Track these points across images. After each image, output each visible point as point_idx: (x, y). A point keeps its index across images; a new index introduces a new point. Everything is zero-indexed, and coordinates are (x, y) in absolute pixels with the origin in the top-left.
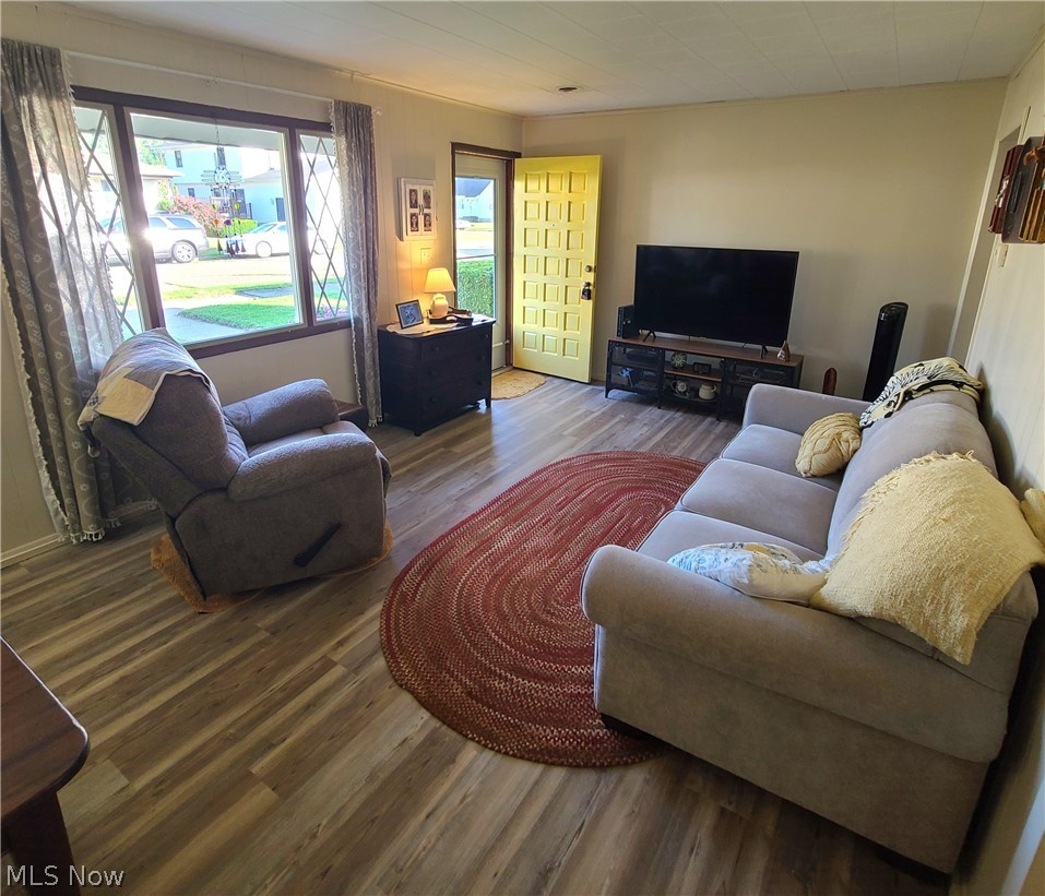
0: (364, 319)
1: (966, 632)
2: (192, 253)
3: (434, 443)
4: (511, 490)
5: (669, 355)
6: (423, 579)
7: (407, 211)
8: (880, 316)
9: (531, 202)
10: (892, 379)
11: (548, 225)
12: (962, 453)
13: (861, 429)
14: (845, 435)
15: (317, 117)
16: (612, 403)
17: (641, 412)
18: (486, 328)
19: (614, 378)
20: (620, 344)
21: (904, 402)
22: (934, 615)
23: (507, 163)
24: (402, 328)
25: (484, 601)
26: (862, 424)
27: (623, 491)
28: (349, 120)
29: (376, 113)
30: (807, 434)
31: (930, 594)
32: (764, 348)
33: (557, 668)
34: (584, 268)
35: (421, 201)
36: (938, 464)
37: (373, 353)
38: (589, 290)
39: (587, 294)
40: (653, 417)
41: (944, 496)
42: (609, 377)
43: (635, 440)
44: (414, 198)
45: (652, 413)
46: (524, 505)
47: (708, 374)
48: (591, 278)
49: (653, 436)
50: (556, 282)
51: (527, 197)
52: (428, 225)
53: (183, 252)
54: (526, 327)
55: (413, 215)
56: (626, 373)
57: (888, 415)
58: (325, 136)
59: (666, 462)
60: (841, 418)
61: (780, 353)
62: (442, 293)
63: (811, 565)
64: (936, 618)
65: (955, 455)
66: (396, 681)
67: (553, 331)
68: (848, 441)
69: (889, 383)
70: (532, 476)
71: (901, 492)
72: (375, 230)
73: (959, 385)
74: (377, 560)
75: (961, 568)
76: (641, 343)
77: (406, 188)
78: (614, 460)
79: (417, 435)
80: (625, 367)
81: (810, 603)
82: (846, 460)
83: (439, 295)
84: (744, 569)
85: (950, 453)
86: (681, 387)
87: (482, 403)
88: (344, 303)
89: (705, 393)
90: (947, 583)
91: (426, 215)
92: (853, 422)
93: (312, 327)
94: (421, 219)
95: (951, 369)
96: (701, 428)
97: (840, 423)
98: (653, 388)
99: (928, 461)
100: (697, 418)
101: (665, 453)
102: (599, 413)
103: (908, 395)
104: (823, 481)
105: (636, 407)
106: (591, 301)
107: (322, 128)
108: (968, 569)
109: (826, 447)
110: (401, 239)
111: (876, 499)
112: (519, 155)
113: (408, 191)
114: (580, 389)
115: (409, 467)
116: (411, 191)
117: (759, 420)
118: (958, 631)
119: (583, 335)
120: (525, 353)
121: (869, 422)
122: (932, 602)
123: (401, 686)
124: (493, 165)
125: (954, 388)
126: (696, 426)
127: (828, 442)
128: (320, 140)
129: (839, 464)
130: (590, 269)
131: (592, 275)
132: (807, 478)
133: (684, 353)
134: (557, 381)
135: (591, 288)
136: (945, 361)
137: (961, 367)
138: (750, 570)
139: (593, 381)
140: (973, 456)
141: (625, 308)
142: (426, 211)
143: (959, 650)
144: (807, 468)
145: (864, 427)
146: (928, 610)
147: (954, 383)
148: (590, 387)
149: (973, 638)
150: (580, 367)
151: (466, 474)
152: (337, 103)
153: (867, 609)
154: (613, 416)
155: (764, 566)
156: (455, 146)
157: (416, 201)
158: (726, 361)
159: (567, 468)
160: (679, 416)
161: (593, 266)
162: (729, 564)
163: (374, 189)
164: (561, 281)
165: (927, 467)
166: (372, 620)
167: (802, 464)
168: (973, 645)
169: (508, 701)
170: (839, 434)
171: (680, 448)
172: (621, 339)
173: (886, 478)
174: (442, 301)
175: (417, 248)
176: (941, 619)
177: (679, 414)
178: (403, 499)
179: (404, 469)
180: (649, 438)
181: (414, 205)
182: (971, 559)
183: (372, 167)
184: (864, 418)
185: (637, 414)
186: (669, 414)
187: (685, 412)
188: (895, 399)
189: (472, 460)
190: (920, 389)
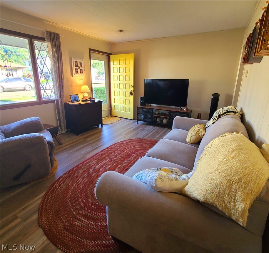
0: (59, 99)
1: (243, 211)
2: (31, 88)
3: (82, 137)
4: (102, 151)
5: (154, 110)
6: (63, 182)
7: (74, 68)
8: (212, 97)
9: (115, 68)
10: (215, 113)
11: (120, 74)
12: (237, 132)
13: (206, 128)
14: (201, 130)
15: (40, 35)
16: (139, 125)
17: (146, 127)
18: (100, 103)
19: (139, 118)
20: (141, 108)
21: (218, 118)
22: (229, 202)
23: (108, 56)
24: (72, 103)
25: (82, 190)
26: (206, 127)
27: (137, 150)
28: (51, 37)
29: (61, 36)
30: (190, 131)
31: (227, 192)
32: (181, 108)
33: (101, 215)
34: (130, 86)
35: (79, 65)
36: (229, 136)
37: (62, 110)
38: (132, 93)
39: (131, 94)
40: (150, 129)
41: (232, 148)
42: (138, 117)
43: (143, 135)
44: (76, 64)
45: (150, 127)
46: (104, 156)
47: (165, 116)
48: (132, 89)
49: (149, 134)
50: (123, 90)
51: (114, 66)
52: (81, 72)
53: (28, 88)
54: (115, 104)
55: (76, 69)
56: (143, 116)
57: (214, 123)
58: (43, 42)
59: (151, 141)
60: (200, 125)
61: (185, 109)
62: (86, 92)
63: (184, 176)
64: (230, 203)
65: (235, 133)
66: (39, 224)
67: (123, 105)
68: (201, 132)
69: (214, 114)
70: (110, 147)
71: (215, 147)
72: (62, 72)
73: (235, 113)
74: (49, 176)
75: (240, 180)
76: (146, 107)
77: (74, 61)
78: (136, 141)
79: (77, 135)
80: (142, 114)
81: (181, 193)
82: (201, 138)
83: (85, 93)
84: (154, 180)
85: (233, 133)
86: (158, 120)
87: (100, 125)
88: (53, 95)
89: (165, 121)
90: (234, 187)
91: (81, 69)
92: (203, 126)
93: (40, 101)
94: (79, 70)
95: (232, 109)
96: (163, 131)
97: (199, 127)
98: (150, 120)
99: (225, 135)
100: (162, 129)
101: (152, 139)
102: (134, 128)
103: (219, 116)
104: (195, 145)
105: (145, 126)
106: (133, 96)
107: (42, 39)
108: (243, 180)
109: (195, 134)
110: (72, 76)
111: (207, 150)
112: (112, 54)
113: (74, 62)
114: (130, 121)
115: (71, 145)
116: (75, 62)
117: (177, 127)
118: (240, 210)
119: (130, 106)
120: (115, 112)
121: (208, 126)
122: (228, 196)
123: (39, 226)
124: (104, 57)
125: (233, 113)
126: (162, 131)
127: (195, 132)
128: (42, 43)
129: (198, 140)
130: (132, 86)
131: (133, 88)
132: (189, 144)
133: (158, 110)
134: (124, 119)
135: (133, 92)
136: (231, 107)
137: (235, 108)
138: (155, 181)
139: (134, 119)
140: (241, 133)
141: (142, 97)
142: (81, 68)
143: (241, 220)
144: (189, 141)
145: (207, 128)
146: (226, 199)
147: (233, 112)
148: (133, 121)
149: (247, 214)
150: (130, 115)
151: (89, 146)
152: (47, 32)
153: (201, 199)
154: (138, 129)
155: (163, 178)
156: (90, 50)
157: (77, 65)
158: (170, 112)
159: (121, 144)
160: (157, 128)
161: (133, 86)
162: (149, 178)
163: (61, 59)
164: (124, 90)
165: (225, 137)
166: (39, 199)
167: (188, 140)
168: (247, 217)
169: (79, 230)
170: (199, 130)
171: (156, 137)
172: (141, 106)
173: (211, 142)
174: (86, 95)
175: (78, 79)
176: (232, 204)
177: (157, 127)
178: (66, 155)
179: (70, 146)
180: (148, 135)
181: (76, 66)
182: (244, 175)
183: (61, 53)
184: (207, 125)
185: (145, 128)
186: (155, 128)
187: (159, 127)
188: (215, 118)
189: (92, 142)
190: (223, 114)
